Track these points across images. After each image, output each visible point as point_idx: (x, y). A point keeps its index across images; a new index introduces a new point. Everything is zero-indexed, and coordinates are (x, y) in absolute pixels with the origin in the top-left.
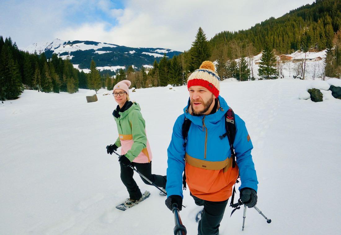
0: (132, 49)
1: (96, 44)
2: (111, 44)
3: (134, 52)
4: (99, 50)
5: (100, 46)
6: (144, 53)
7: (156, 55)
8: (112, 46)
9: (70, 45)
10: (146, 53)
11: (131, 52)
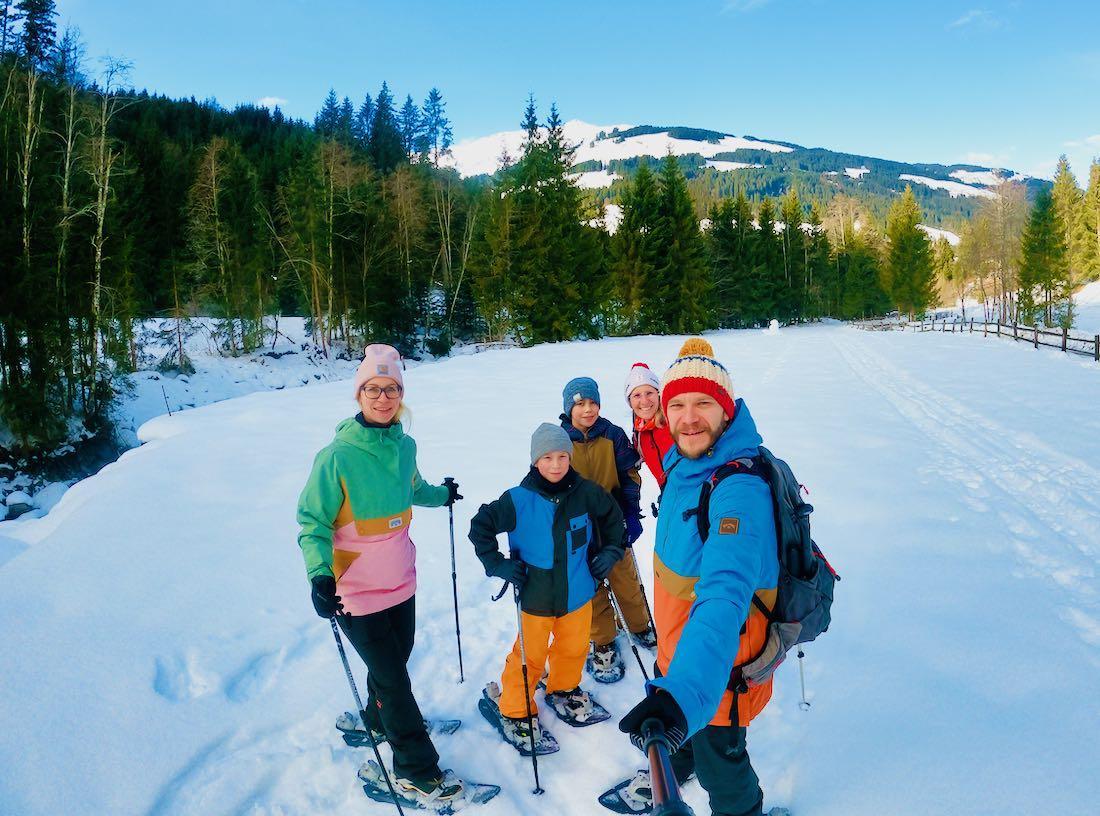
0: (858, 161)
1: (714, 137)
2: (772, 142)
3: (864, 170)
4: (720, 157)
5: (728, 146)
6: (904, 177)
7: (955, 190)
8: (774, 149)
9: (615, 139)
10: (918, 177)
11: (853, 173)
